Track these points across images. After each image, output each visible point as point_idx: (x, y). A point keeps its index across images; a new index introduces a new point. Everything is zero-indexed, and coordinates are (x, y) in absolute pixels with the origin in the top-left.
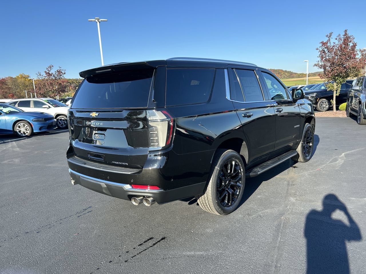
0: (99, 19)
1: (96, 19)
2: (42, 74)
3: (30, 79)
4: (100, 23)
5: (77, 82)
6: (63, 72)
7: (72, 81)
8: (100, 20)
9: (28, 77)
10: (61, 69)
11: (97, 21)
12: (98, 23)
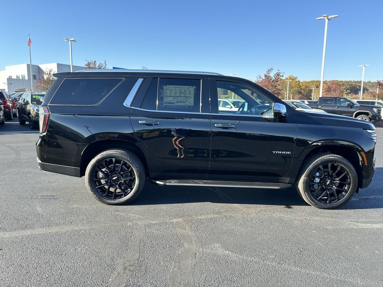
0: (327, 16)
1: (325, 17)
2: (261, 77)
3: (297, 80)
4: (329, 20)
5: (349, 84)
6: (281, 75)
7: (343, 83)
8: (329, 17)
9: (296, 78)
10: (279, 71)
11: (325, 18)
12: (327, 20)
